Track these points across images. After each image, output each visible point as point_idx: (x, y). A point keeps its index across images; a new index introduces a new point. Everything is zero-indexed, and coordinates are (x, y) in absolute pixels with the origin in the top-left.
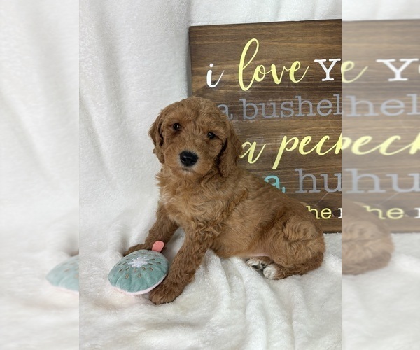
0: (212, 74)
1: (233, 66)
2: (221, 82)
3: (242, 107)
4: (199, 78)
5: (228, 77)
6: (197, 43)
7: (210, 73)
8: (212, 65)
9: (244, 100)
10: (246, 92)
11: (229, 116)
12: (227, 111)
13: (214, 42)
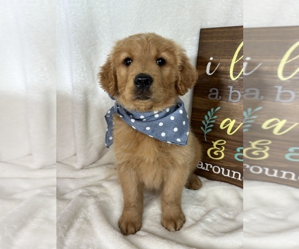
0: (211, 65)
1: (227, 60)
2: (216, 72)
3: (229, 92)
4: (201, 67)
5: (222, 68)
6: (204, 41)
8: (211, 59)
9: (231, 88)
10: (233, 81)
11: (218, 98)
12: (217, 93)
13: (216, 41)
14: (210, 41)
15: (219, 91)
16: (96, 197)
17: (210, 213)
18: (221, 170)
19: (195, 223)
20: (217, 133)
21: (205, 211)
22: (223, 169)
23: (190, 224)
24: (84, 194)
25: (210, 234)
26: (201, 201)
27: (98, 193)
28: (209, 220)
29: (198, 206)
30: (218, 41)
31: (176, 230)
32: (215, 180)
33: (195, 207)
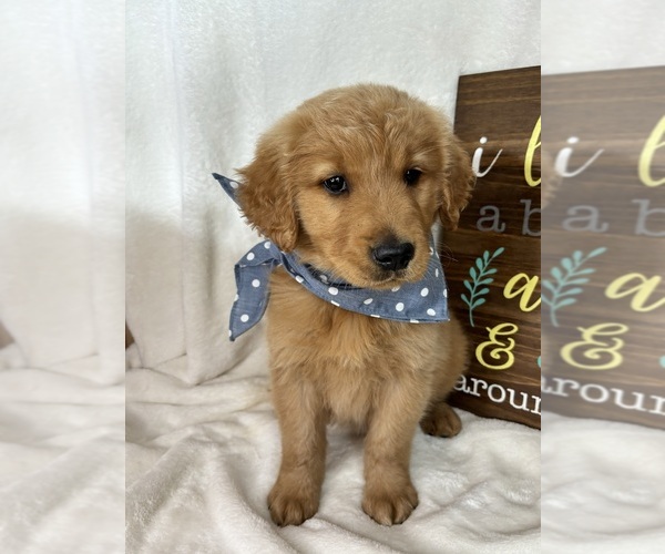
0: (483, 155)
1: (519, 142)
2: (494, 168)
3: (523, 214)
7: (479, 152)
8: (483, 140)
9: (528, 203)
10: (533, 188)
11: (500, 227)
12: (496, 217)
13: (492, 101)
14: (480, 102)
15: (501, 212)
16: (222, 444)
17: (477, 489)
18: (508, 394)
19: (439, 508)
20: (498, 308)
21: (465, 485)
22: (512, 392)
23: (428, 510)
24: (198, 438)
25: (471, 534)
26: (457, 464)
27: (229, 436)
28: (472, 503)
29: (451, 474)
30: (497, 100)
31: (394, 523)
32: (492, 418)
33: (442, 474)
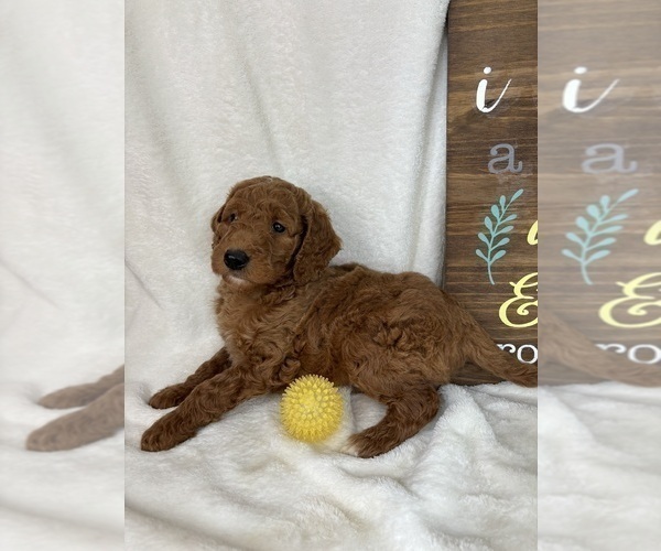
0: (487, 88)
1: (530, 70)
2: (503, 102)
4: (461, 95)
5: (518, 92)
6: (463, 29)
7: (483, 84)
11: (516, 166)
12: (511, 156)
15: (517, 151)
